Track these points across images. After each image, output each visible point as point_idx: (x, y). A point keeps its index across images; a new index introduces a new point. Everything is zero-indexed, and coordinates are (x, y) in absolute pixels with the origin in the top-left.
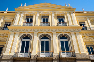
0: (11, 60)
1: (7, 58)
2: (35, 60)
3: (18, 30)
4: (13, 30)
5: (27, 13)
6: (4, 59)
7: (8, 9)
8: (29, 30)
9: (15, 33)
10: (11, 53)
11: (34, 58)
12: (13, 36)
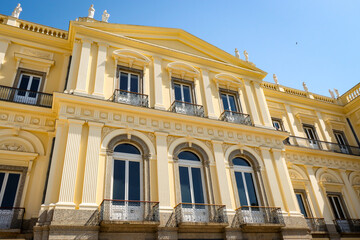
0: (92, 229)
1: (72, 223)
2: (174, 231)
3: (96, 115)
4: (78, 113)
5: (123, 53)
6: (63, 224)
7: (21, 9)
8: (137, 121)
9: (86, 126)
10: (82, 204)
11: (169, 226)
12: (79, 137)
